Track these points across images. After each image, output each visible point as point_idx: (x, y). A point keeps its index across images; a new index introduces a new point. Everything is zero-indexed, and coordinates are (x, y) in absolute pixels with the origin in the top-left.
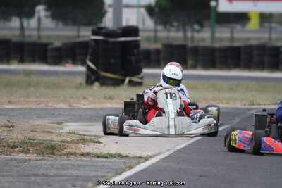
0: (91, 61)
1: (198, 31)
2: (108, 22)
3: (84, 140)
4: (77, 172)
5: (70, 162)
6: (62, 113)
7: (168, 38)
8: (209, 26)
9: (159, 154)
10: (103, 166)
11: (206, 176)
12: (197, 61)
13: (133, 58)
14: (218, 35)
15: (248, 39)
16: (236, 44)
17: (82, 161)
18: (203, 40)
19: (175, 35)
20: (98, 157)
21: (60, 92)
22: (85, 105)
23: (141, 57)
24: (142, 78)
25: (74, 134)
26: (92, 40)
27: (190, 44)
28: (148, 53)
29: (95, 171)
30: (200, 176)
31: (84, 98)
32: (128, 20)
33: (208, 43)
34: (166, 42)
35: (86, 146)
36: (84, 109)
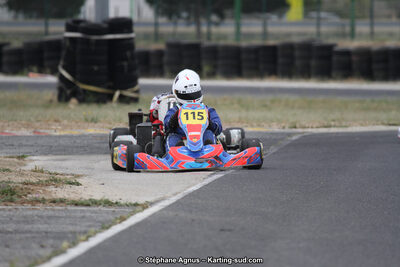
0: (65, 68)
1: (217, 24)
2: (89, 12)
3: (56, 180)
4: (46, 226)
5: (36, 212)
6: (24, 142)
7: (174, 34)
8: (232, 17)
9: (163, 199)
10: (83, 217)
11: (230, 230)
12: (215, 67)
13: (125, 64)
14: (244, 29)
15: (289, 35)
16: (271, 42)
17: (54, 210)
18: (225, 37)
19: (183, 30)
20: (76, 205)
21: (22, 113)
22: (56, 131)
23: (137, 61)
24: (137, 92)
25: (42, 172)
26: (66, 38)
27: (206, 43)
28: (146, 57)
29: (72, 224)
30: (222, 230)
31: (56, 121)
32: (117, 10)
33: (231, 42)
34: (171, 40)
35: (59, 189)
36: (56, 136)
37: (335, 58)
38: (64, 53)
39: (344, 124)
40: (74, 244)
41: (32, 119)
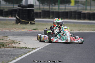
0: (17, 16)
1: (54, 6)
2: (23, 3)
3: (14, 42)
4: (11, 53)
5: (9, 50)
6: (7, 33)
7: (44, 8)
8: (58, 5)
9: (40, 47)
10: (20, 51)
11: (55, 55)
12: (53, 16)
13: (32, 15)
14: (60, 7)
16: (67, 11)
17: (13, 49)
18: (55, 9)
19: (46, 7)
20: (19, 48)
21: (7, 26)
22: (15, 31)
23: (34, 14)
24: (34, 22)
25: (11, 40)
26: (18, 9)
27: (51, 10)
28: (37, 13)
29: (18, 53)
30: (53, 55)
31: (15, 28)
32: (30, 2)
33: (57, 10)
34: (43, 10)
35: (15, 44)
36: (15, 32)
37: (82, 15)
38: (17, 12)
39: (83, 30)
40: (18, 57)
41: (9, 28)
